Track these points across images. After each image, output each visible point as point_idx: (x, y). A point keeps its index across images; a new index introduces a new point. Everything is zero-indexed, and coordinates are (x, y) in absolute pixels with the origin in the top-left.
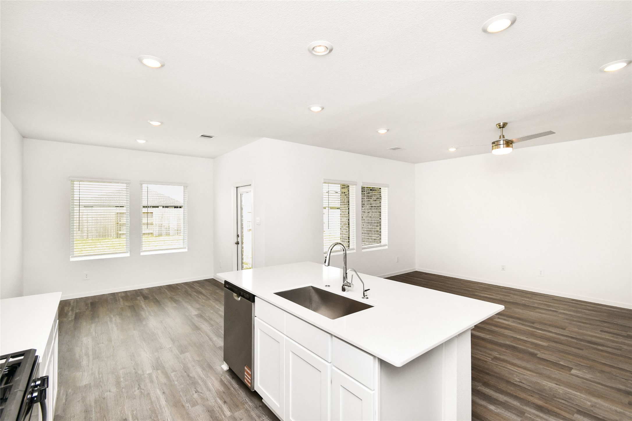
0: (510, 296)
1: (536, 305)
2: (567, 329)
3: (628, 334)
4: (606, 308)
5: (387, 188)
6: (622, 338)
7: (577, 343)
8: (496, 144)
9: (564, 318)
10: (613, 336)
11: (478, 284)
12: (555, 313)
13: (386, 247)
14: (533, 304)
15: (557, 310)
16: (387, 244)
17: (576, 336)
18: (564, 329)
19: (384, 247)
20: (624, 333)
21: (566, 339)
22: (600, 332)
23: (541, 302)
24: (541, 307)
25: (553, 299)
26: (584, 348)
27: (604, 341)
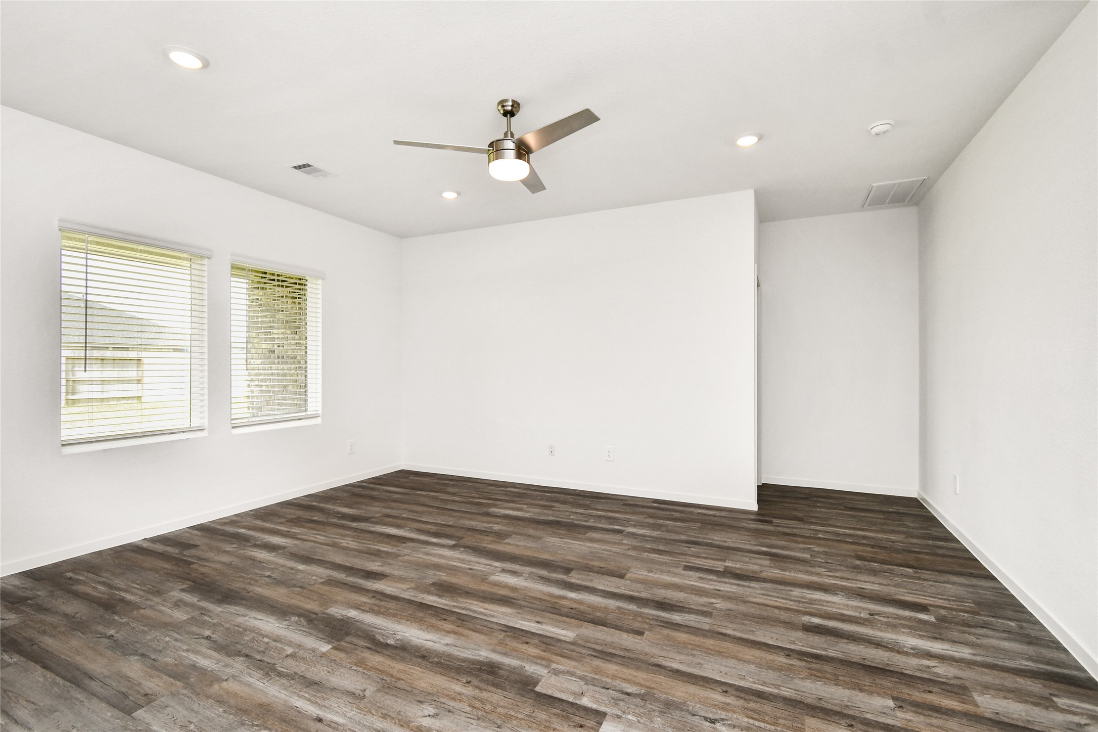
0: (554, 506)
1: (591, 523)
2: (628, 576)
3: (726, 566)
4: (700, 511)
5: (320, 282)
6: (715, 578)
7: (636, 615)
8: (495, 149)
9: (630, 545)
10: (701, 578)
11: (507, 487)
12: (617, 537)
13: (318, 421)
14: (586, 521)
15: (623, 528)
16: (320, 412)
17: (638, 592)
18: (622, 576)
19: (314, 419)
20: (720, 566)
21: (619, 608)
22: (683, 572)
23: (603, 513)
24: (599, 525)
25: (624, 504)
26: (647, 626)
27: (686, 595)
